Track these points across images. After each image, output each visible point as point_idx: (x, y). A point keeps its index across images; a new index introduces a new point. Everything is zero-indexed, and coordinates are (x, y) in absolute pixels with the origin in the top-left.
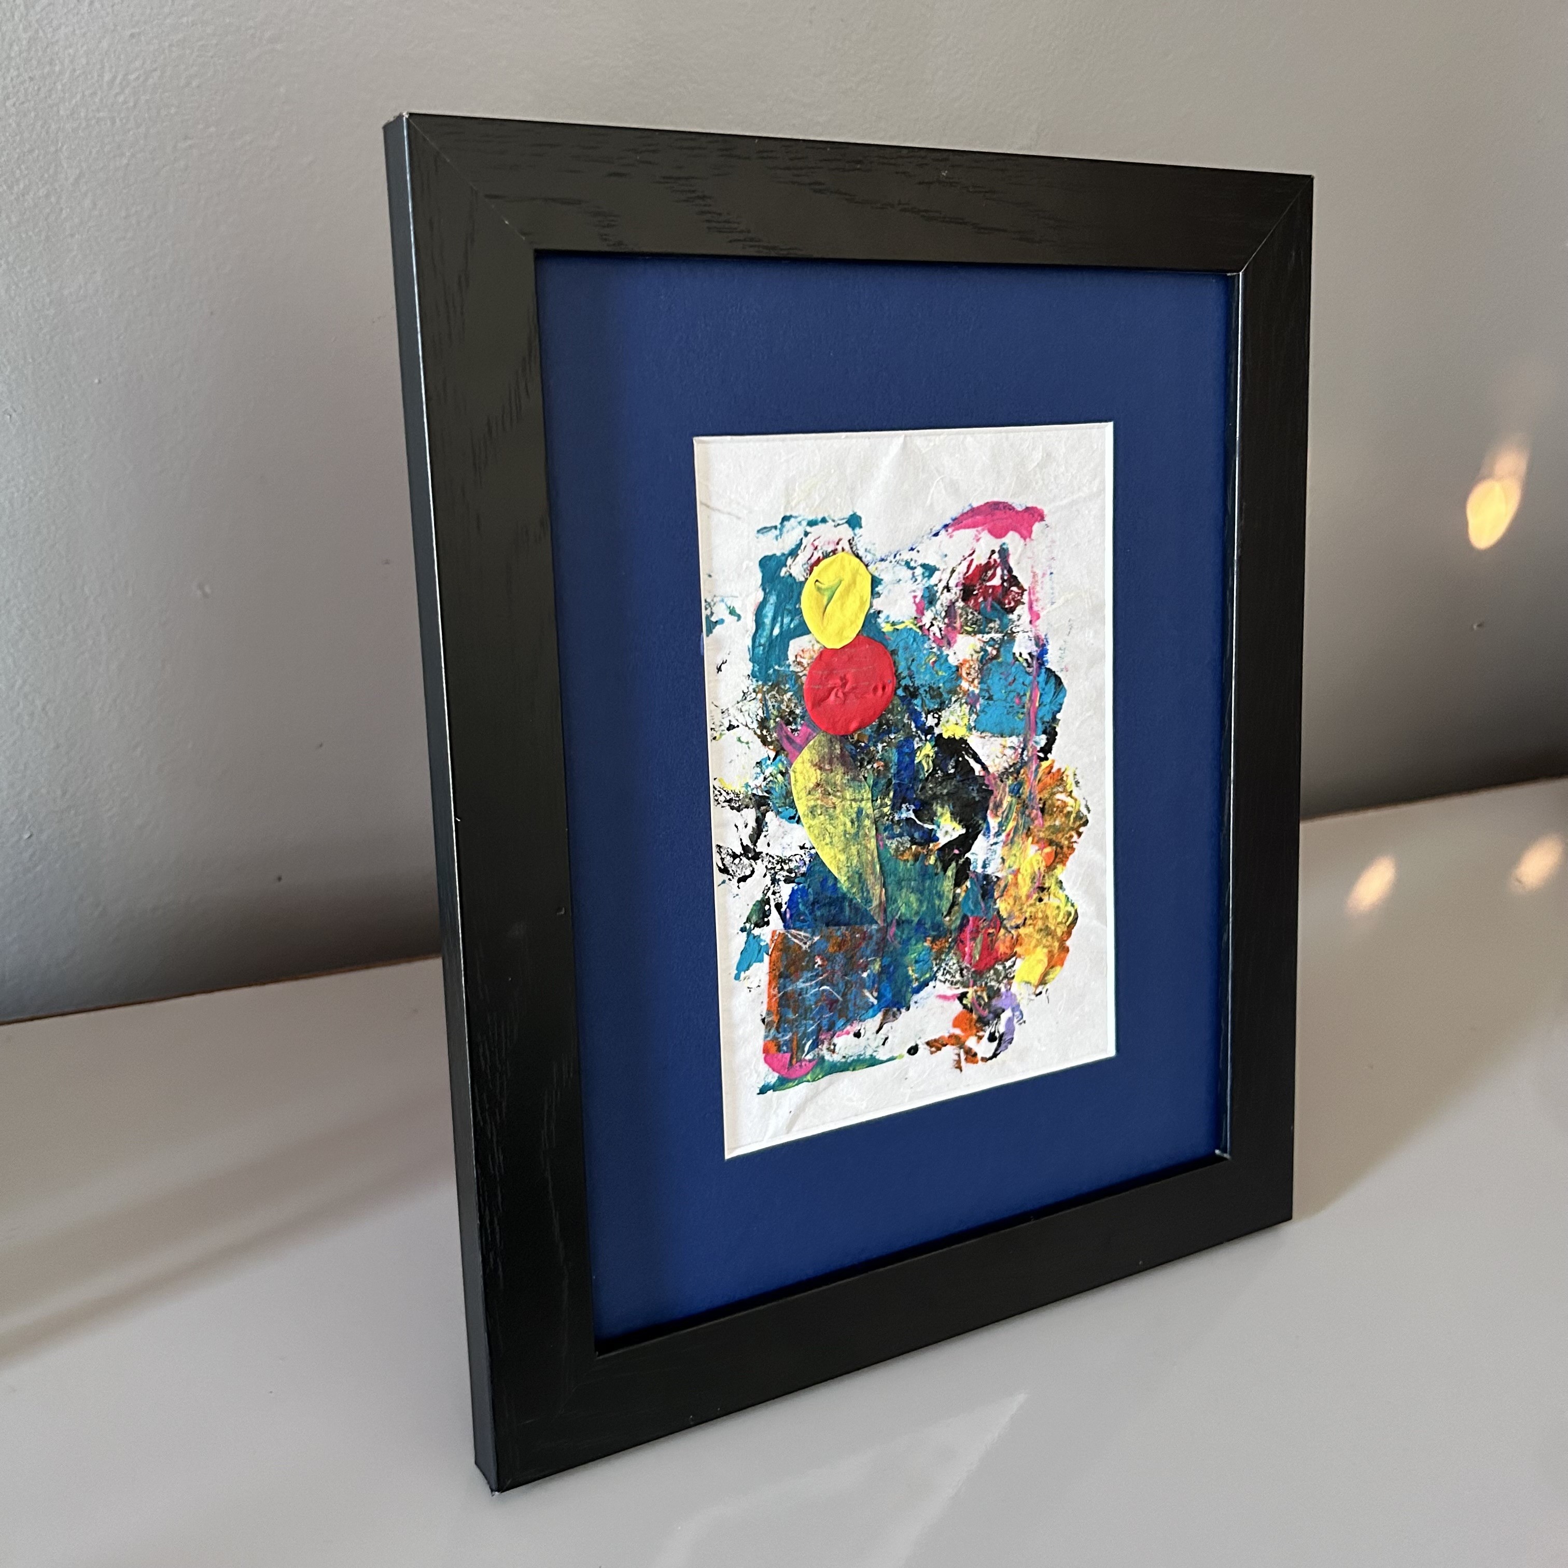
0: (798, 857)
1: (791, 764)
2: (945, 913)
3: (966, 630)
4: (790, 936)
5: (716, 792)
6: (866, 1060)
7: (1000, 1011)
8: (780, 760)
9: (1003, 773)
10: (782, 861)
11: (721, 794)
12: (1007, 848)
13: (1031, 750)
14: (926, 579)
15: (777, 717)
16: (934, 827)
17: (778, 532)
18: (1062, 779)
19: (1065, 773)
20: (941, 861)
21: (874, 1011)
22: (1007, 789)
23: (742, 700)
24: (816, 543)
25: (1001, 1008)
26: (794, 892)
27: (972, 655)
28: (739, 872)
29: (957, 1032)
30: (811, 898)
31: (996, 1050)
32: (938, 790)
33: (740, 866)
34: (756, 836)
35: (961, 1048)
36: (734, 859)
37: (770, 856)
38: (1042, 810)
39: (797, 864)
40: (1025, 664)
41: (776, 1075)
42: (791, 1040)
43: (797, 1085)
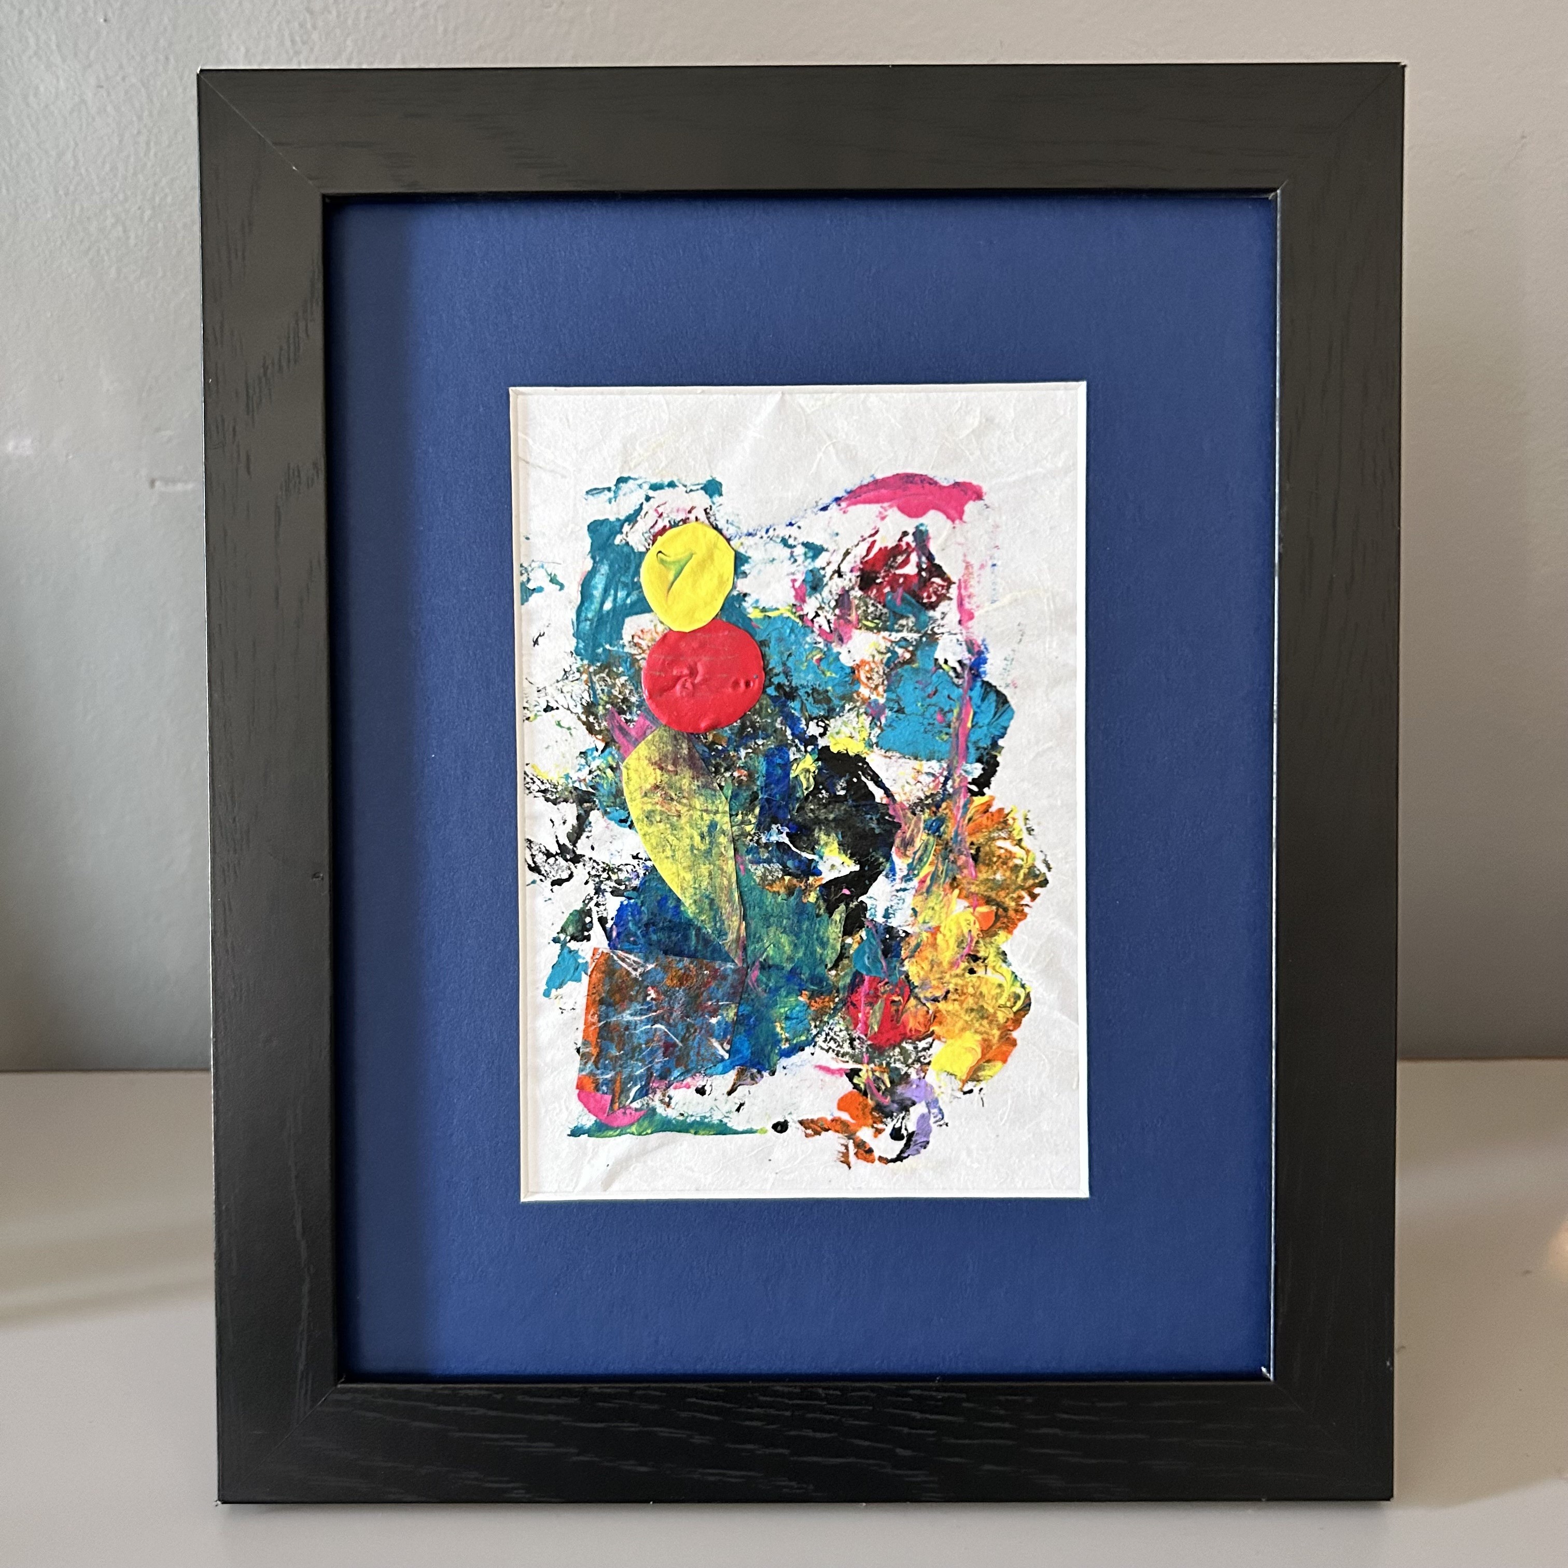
0: (629, 868)
1: (623, 760)
2: (829, 966)
3: (865, 625)
4: (615, 958)
5: (528, 780)
6: (713, 1124)
7: (909, 1103)
8: (611, 753)
9: (916, 804)
10: (608, 869)
11: (534, 782)
12: (920, 898)
13: (958, 780)
14: (809, 560)
15: (607, 703)
16: (816, 857)
17: (611, 494)
18: (1005, 822)
19: (1010, 816)
20: (825, 900)
21: (725, 1067)
22: (922, 825)
23: (563, 680)
24: (660, 510)
25: (910, 1099)
26: (622, 909)
27: (874, 656)
28: (553, 873)
29: (845, 1116)
30: (645, 918)
31: (902, 1152)
32: (822, 813)
33: (556, 868)
34: (576, 834)
35: (849, 1138)
36: (548, 858)
37: (594, 861)
38: (975, 858)
39: (628, 875)
40: (952, 674)
41: (593, 1118)
42: (613, 1081)
43: (619, 1135)
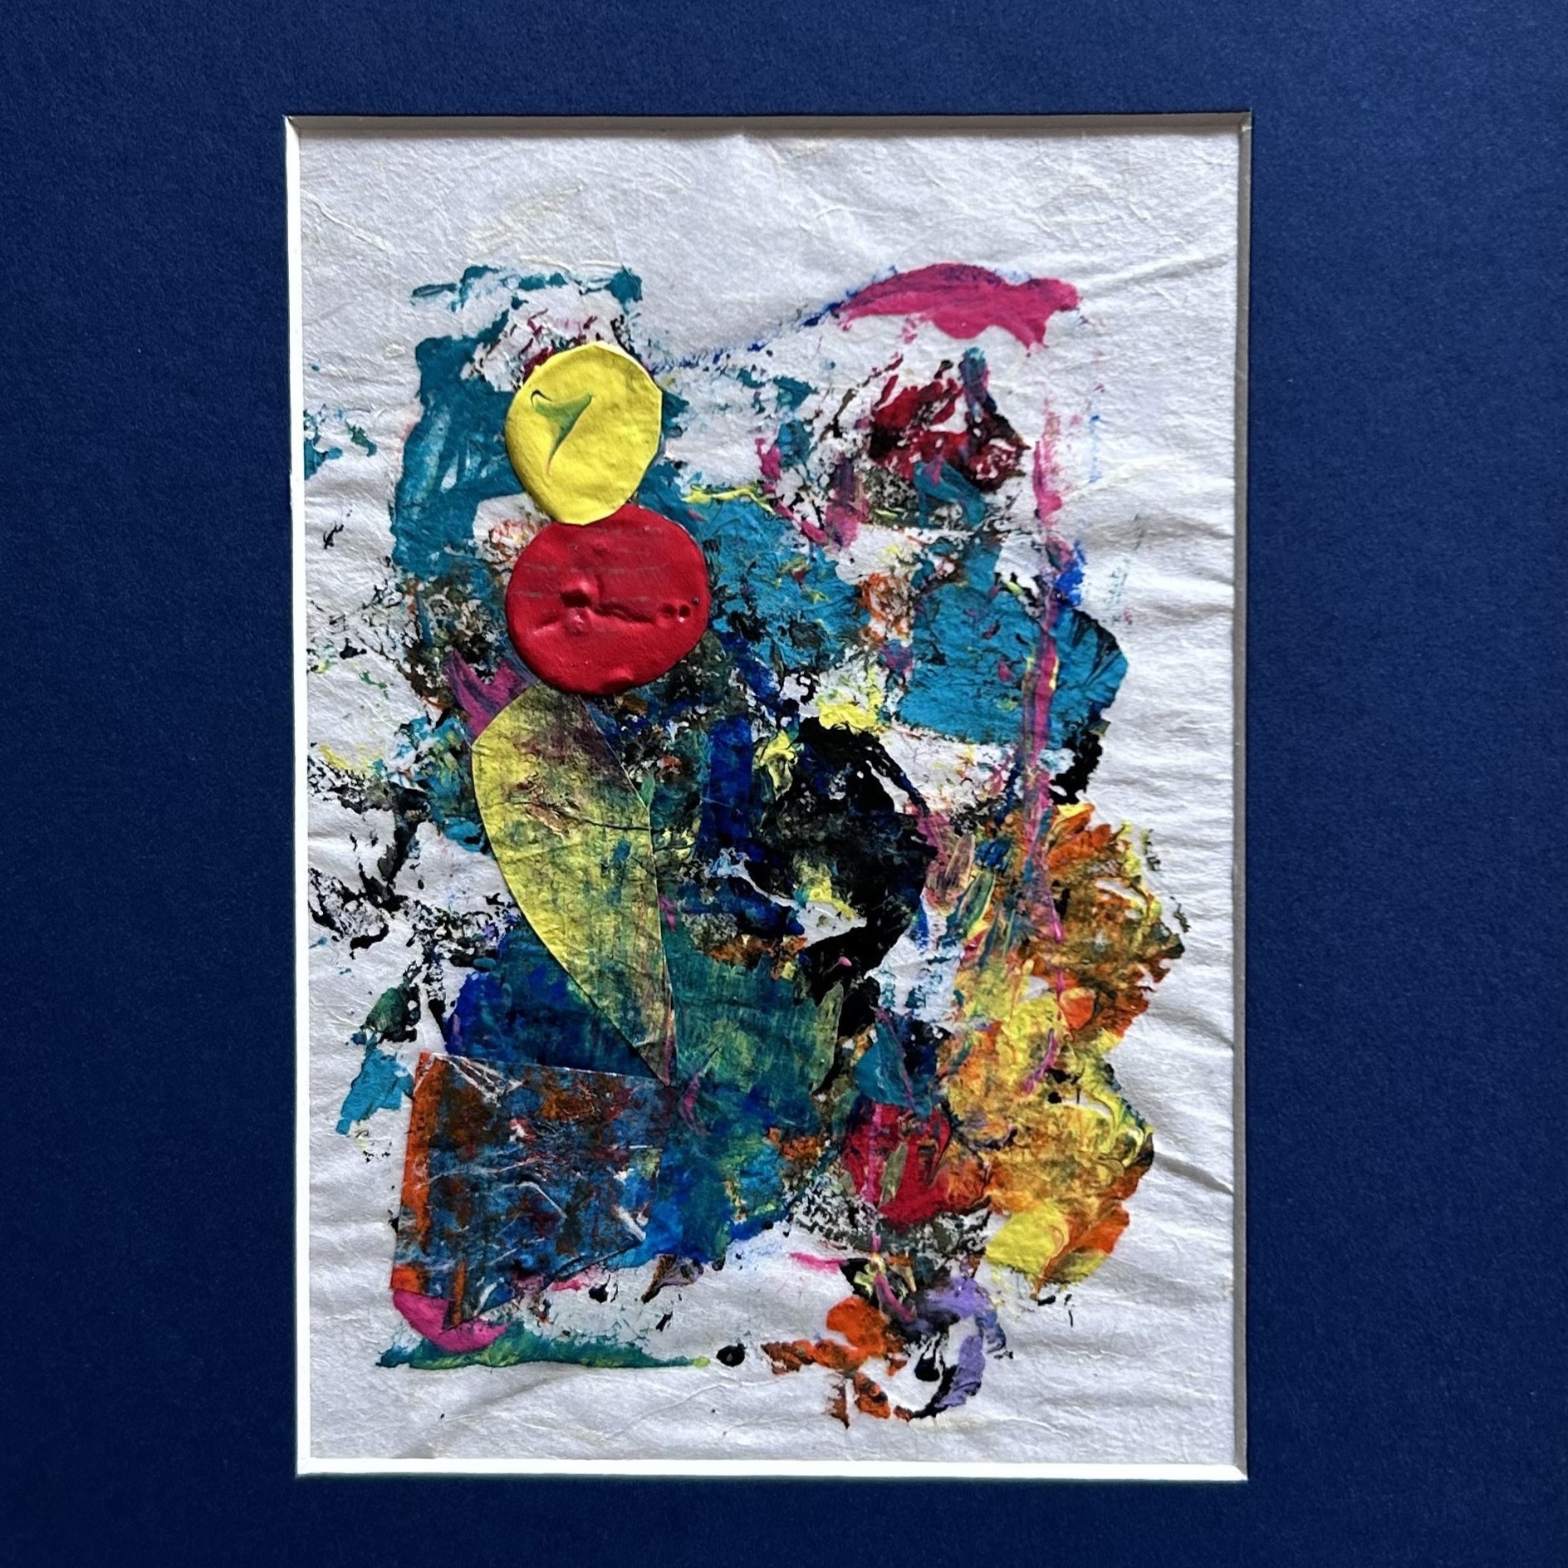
0: (482, 919)
1: (474, 737)
2: (815, 1086)
3: (880, 516)
4: (457, 1068)
5: (314, 770)
6: (619, 1350)
7: (947, 1317)
8: (452, 728)
9: (962, 817)
10: (449, 921)
11: (324, 775)
12: (967, 975)
13: (1032, 776)
14: (786, 408)
15: (446, 643)
16: (793, 904)
17: (455, 297)
18: (1112, 849)
19: (1121, 837)
20: (809, 977)
21: (638, 1254)
22: (972, 853)
23: (373, 604)
24: (537, 323)
25: (948, 1312)
26: (468, 988)
27: (892, 569)
28: (354, 926)
29: (839, 1339)
30: (507, 1002)
31: (935, 1399)
32: (806, 831)
33: (359, 918)
34: (393, 863)
35: (847, 1376)
36: (346, 901)
37: (424, 907)
38: (1062, 907)
39: (480, 932)
40: (1024, 599)
41: (418, 1337)
42: (452, 1275)
43: (463, 1366)
